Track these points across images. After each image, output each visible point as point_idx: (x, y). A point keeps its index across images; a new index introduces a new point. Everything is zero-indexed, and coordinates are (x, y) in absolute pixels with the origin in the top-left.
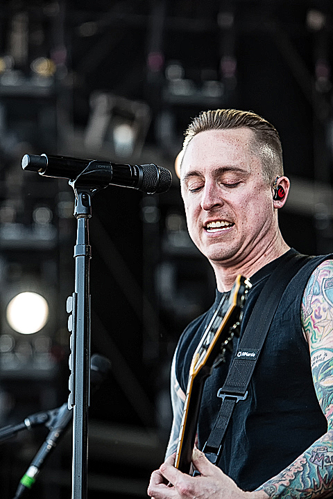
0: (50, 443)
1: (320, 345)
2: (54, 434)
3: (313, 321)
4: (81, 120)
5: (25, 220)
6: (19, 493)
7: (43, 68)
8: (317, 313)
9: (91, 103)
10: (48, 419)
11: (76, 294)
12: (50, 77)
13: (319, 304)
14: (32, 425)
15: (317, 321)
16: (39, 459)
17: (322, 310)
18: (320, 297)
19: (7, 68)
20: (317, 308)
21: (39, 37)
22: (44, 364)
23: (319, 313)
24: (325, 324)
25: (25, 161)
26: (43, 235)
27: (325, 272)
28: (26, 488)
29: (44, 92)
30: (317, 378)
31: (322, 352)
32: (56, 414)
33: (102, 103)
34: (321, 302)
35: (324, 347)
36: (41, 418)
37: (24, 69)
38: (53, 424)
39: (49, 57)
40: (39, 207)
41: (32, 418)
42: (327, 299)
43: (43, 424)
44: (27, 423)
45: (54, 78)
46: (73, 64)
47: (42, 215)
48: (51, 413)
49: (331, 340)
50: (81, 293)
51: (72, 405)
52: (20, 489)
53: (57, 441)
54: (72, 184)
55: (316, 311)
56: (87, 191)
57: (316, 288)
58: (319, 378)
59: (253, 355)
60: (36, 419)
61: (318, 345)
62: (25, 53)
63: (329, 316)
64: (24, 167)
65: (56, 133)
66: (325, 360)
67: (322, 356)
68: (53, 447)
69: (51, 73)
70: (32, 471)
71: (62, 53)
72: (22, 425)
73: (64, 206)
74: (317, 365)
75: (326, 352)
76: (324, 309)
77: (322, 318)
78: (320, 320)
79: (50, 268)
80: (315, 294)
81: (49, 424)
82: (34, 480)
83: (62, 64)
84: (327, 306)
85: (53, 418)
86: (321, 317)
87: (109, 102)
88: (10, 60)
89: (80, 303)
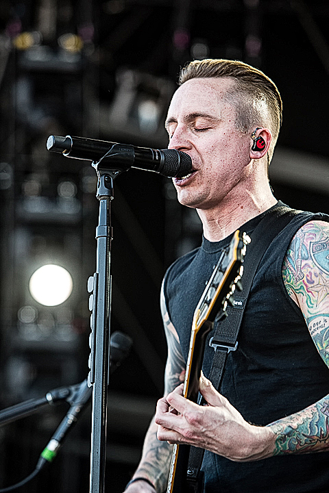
0: (70, 418)
1: (318, 310)
2: (75, 409)
3: (306, 285)
4: (107, 97)
5: (50, 194)
6: (40, 466)
7: (70, 44)
8: (309, 278)
9: (117, 79)
10: (69, 394)
11: (98, 274)
12: (77, 54)
13: (309, 269)
14: (55, 400)
15: (310, 285)
16: (60, 433)
17: (313, 275)
18: (309, 262)
19: (35, 44)
20: (308, 273)
21: (67, 12)
22: (66, 336)
23: (311, 278)
24: (318, 289)
25: (50, 143)
26: (67, 208)
27: (311, 236)
28: (47, 461)
29: (71, 68)
30: (322, 345)
31: (321, 319)
32: (77, 389)
33: (128, 80)
34: (312, 266)
35: (322, 313)
36: (62, 393)
37: (51, 45)
38: (74, 399)
39: (76, 33)
40: (64, 181)
41: (54, 393)
42: (317, 264)
43: (64, 399)
44: (49, 397)
45: (81, 54)
46: (100, 40)
47: (67, 190)
48: (73, 388)
49: (327, 305)
50: (102, 273)
51: (92, 383)
52: (41, 462)
53: (78, 416)
54: (95, 166)
55: (308, 276)
56: (109, 173)
57: (304, 252)
58: (324, 346)
59: (240, 303)
60: (58, 394)
61: (315, 311)
62: (53, 28)
63: (321, 281)
64: (48, 149)
65: (81, 108)
66: (326, 326)
67: (322, 323)
68: (74, 423)
69: (78, 49)
70: (53, 445)
71: (89, 30)
72: (44, 400)
73: (88, 180)
74: (318, 331)
75: (326, 318)
76: (315, 274)
77: (315, 284)
78: (312, 285)
79: (74, 242)
80: (304, 259)
81: (70, 399)
82: (54, 454)
83: (89, 41)
84: (318, 271)
85: (74, 393)
86: (314, 282)
87: (134, 78)
88: (38, 35)
89: (101, 283)
